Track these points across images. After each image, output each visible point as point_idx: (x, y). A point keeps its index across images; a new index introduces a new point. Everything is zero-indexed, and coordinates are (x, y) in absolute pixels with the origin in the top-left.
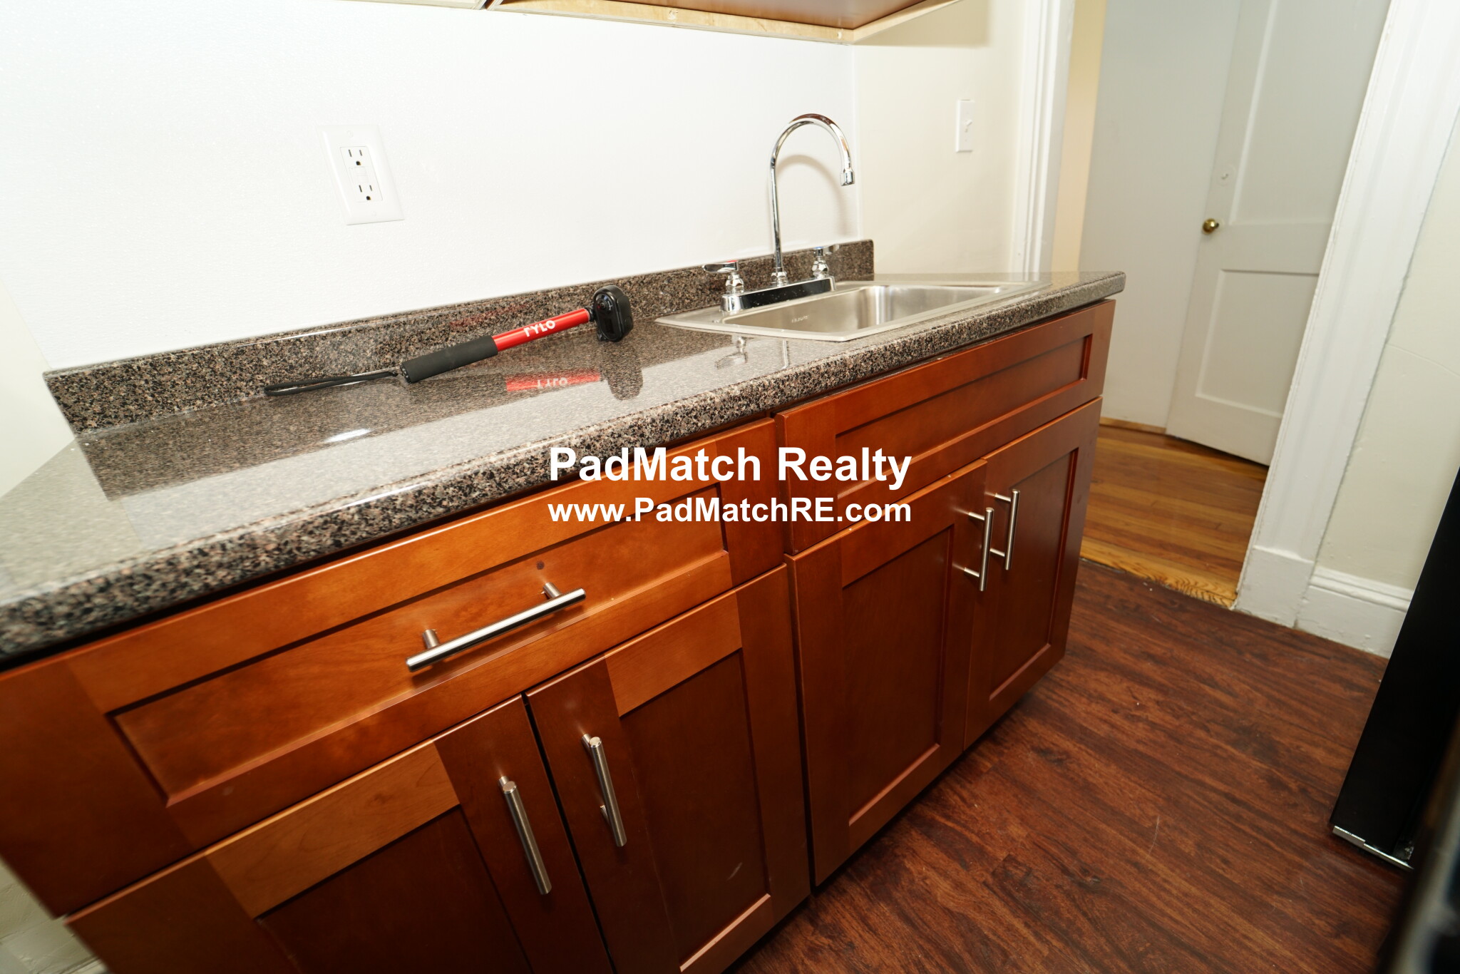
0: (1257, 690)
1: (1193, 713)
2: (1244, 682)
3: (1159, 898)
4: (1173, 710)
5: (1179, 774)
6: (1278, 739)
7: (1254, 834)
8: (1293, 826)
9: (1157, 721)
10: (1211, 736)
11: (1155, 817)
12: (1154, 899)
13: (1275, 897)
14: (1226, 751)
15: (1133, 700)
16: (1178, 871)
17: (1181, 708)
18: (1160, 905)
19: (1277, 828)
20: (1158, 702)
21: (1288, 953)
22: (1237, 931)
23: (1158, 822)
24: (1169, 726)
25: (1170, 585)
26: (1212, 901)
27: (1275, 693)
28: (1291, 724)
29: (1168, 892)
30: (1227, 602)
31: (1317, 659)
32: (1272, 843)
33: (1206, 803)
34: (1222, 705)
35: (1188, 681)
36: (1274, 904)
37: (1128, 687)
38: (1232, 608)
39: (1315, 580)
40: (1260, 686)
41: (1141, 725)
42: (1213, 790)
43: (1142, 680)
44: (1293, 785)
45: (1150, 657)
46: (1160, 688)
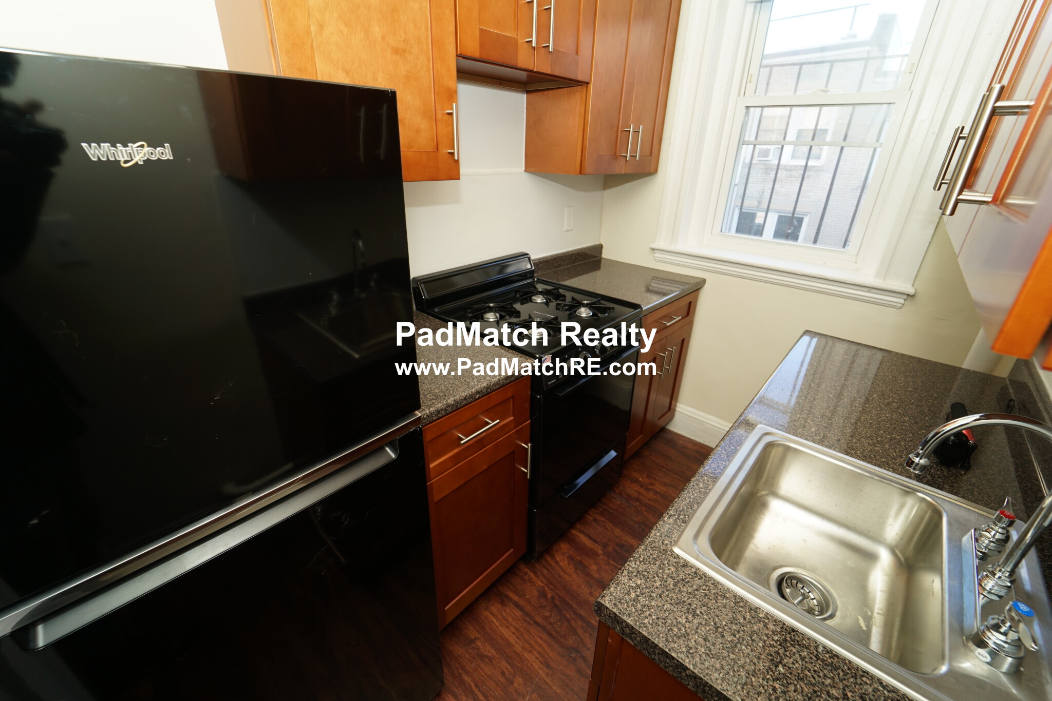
3: (543, 648)
12: (546, 648)
13: (490, 655)
16: (529, 665)
18: (544, 645)
22: (516, 636)
26: (519, 649)
29: (539, 653)
36: (493, 651)
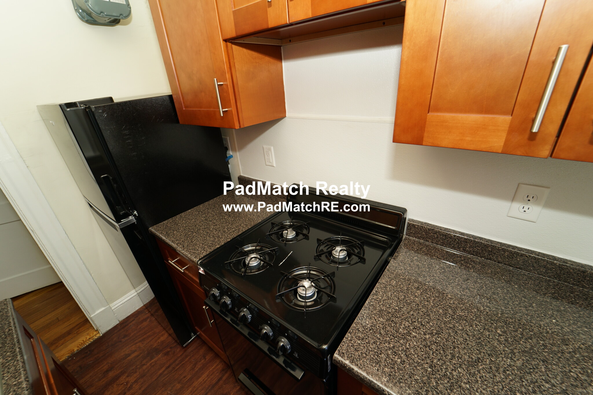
0: (136, 343)
1: (137, 366)
2: (132, 346)
4: (133, 372)
5: (156, 380)
6: (154, 346)
7: (179, 366)
8: (179, 355)
9: (134, 379)
10: (147, 364)
11: (167, 393)
13: (195, 368)
14: (153, 362)
15: (123, 385)
16: (184, 392)
17: (133, 370)
19: (179, 359)
20: (128, 376)
21: (208, 372)
22: (201, 382)
23: (169, 392)
24: (138, 376)
25: (77, 350)
26: (194, 385)
27: (140, 339)
28: (151, 340)
30: (98, 335)
31: (133, 322)
32: (183, 363)
33: (167, 375)
34: (137, 356)
35: (124, 363)
36: (197, 370)
37: (117, 385)
38: (101, 335)
39: (113, 308)
40: (135, 342)
41: (134, 386)
42: (164, 371)
43: (116, 378)
44: (169, 350)
45: (107, 371)
46: (122, 373)
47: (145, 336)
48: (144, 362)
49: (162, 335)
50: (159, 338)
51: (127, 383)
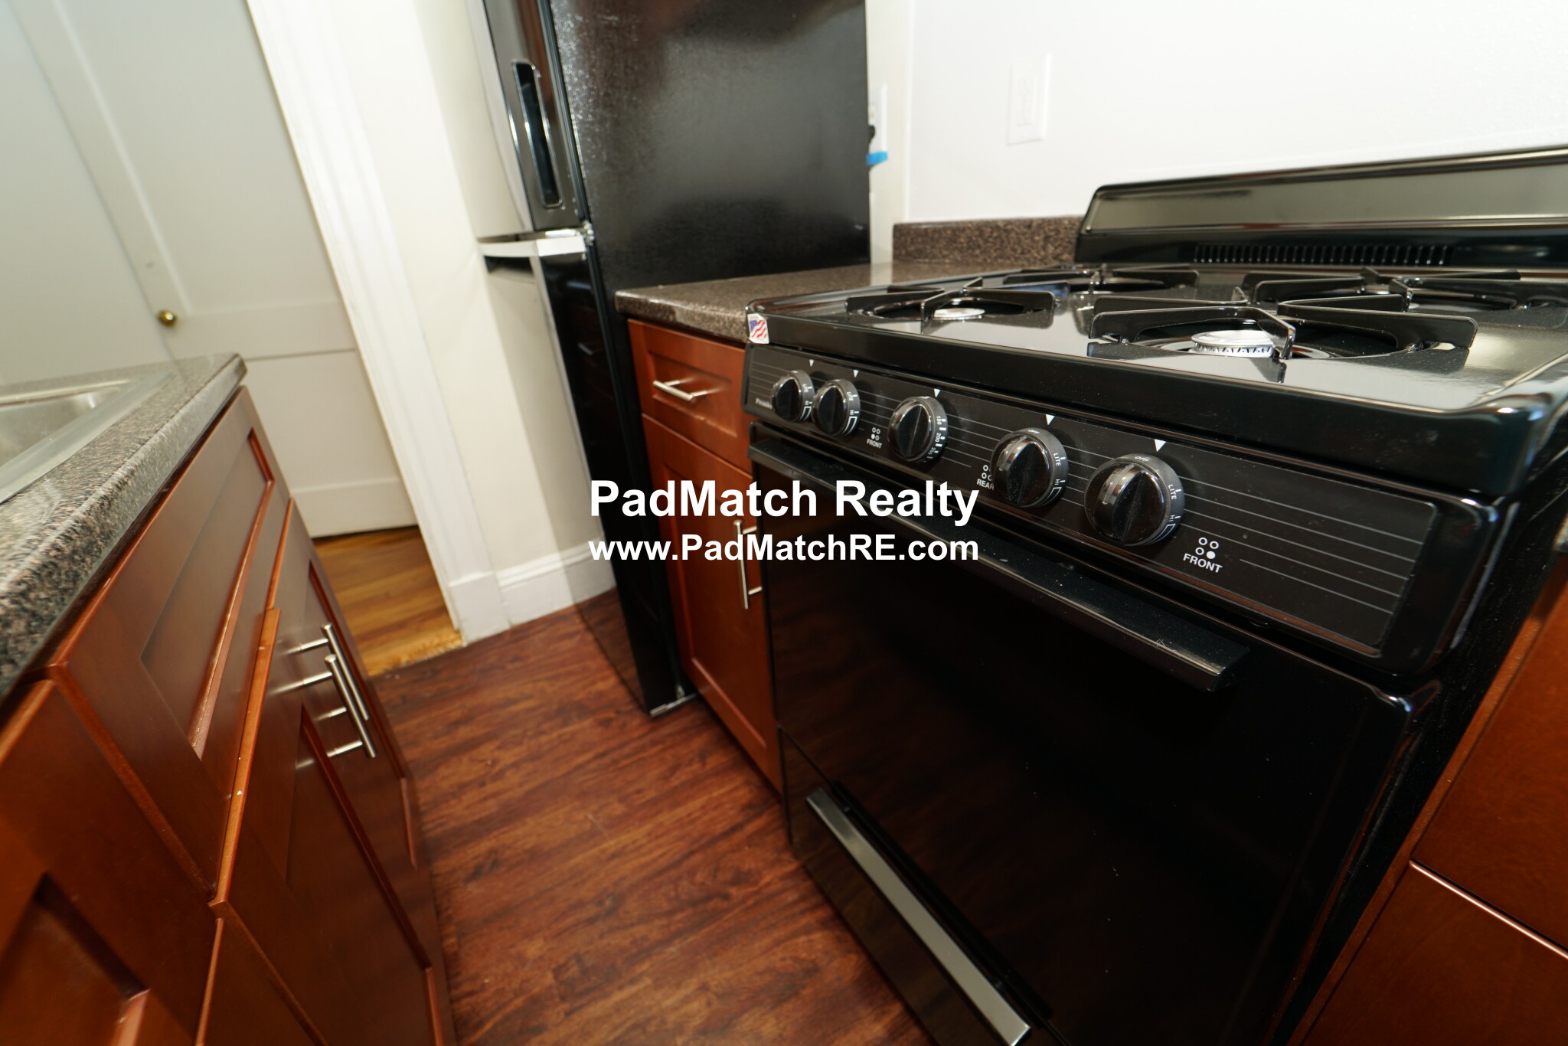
0: (536, 681)
1: (525, 731)
2: (526, 684)
3: (644, 855)
4: (513, 742)
5: (564, 776)
6: (578, 699)
7: (630, 761)
8: (636, 735)
9: (513, 759)
10: (550, 734)
11: (586, 817)
12: (643, 860)
13: (672, 779)
14: (566, 733)
15: (483, 764)
16: (631, 828)
17: (515, 736)
18: (649, 858)
19: (634, 745)
21: (706, 797)
22: (682, 818)
23: (590, 817)
24: (524, 755)
25: (407, 662)
26: (661, 820)
27: (547, 675)
28: (573, 684)
29: (643, 846)
30: (457, 643)
31: (539, 637)
32: (641, 756)
33: (595, 774)
34: (533, 709)
35: (498, 715)
36: (676, 783)
37: (469, 759)
38: (464, 645)
39: (502, 584)
40: (535, 678)
41: (508, 774)
42: (588, 762)
43: (472, 744)
44: (612, 715)
45: (457, 723)
46: (489, 737)
47: (561, 670)
48: (545, 726)
49: (603, 679)
50: (594, 683)
51: (495, 762)
